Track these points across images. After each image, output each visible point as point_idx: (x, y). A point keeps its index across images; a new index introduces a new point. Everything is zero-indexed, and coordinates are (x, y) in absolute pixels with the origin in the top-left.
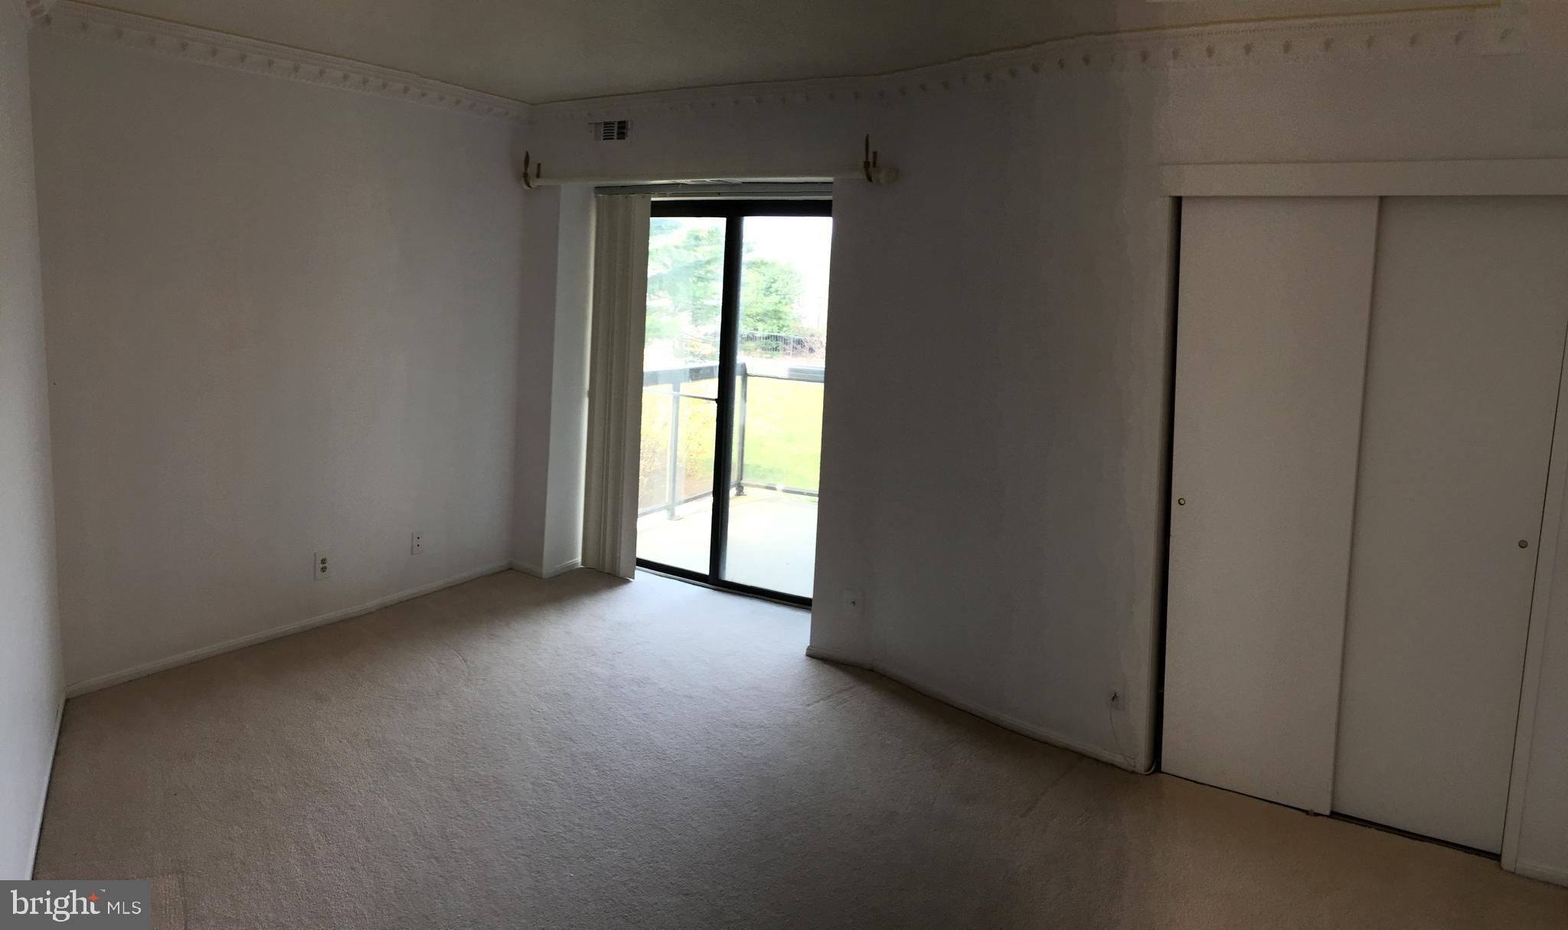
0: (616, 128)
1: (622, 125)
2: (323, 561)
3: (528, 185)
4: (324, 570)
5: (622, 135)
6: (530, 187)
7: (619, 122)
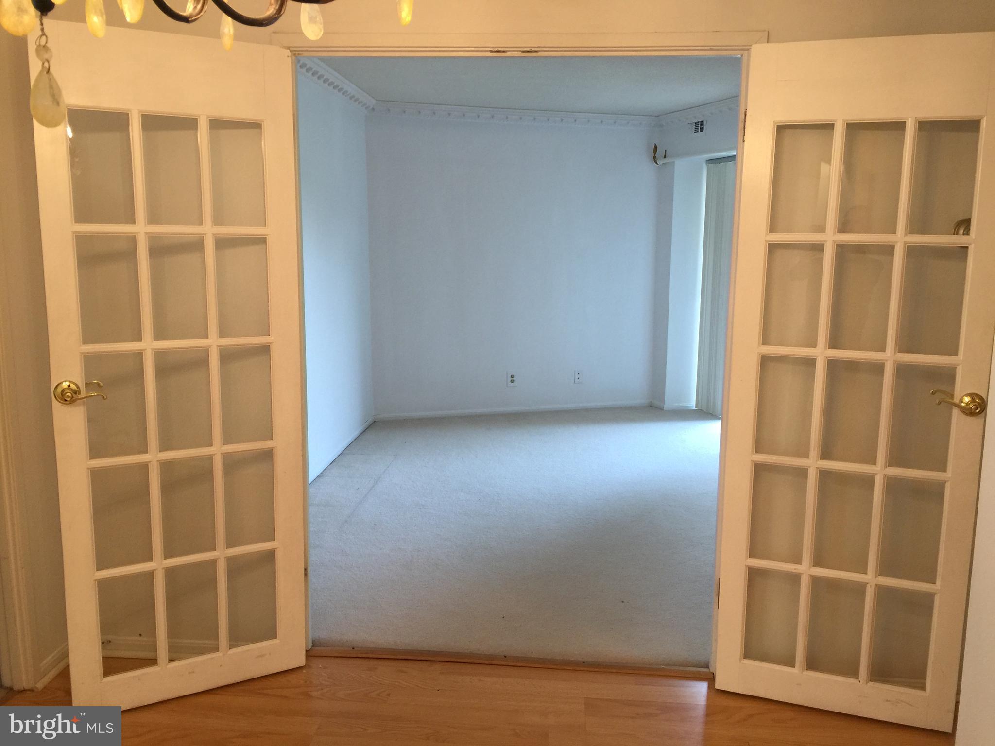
0: (699, 126)
1: (702, 123)
2: (512, 377)
3: (657, 163)
4: (512, 381)
5: (702, 130)
6: (658, 164)
7: (701, 122)
